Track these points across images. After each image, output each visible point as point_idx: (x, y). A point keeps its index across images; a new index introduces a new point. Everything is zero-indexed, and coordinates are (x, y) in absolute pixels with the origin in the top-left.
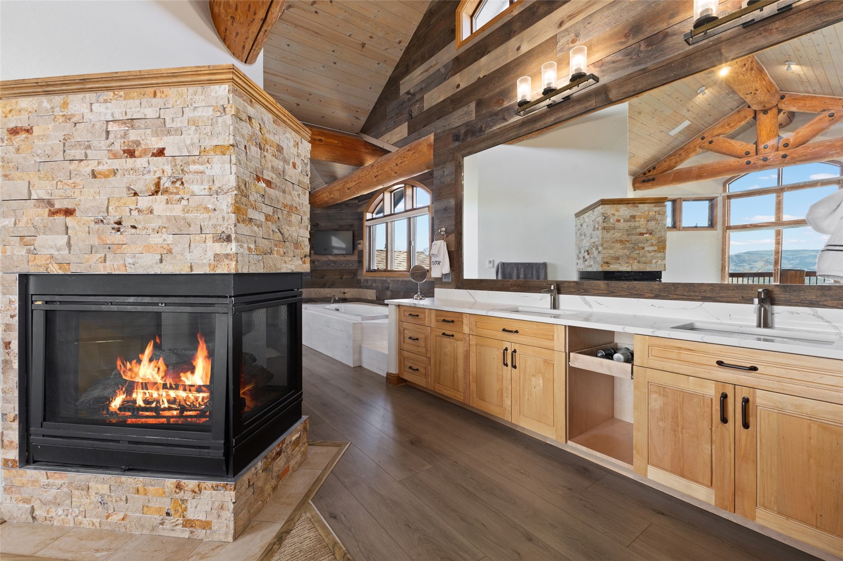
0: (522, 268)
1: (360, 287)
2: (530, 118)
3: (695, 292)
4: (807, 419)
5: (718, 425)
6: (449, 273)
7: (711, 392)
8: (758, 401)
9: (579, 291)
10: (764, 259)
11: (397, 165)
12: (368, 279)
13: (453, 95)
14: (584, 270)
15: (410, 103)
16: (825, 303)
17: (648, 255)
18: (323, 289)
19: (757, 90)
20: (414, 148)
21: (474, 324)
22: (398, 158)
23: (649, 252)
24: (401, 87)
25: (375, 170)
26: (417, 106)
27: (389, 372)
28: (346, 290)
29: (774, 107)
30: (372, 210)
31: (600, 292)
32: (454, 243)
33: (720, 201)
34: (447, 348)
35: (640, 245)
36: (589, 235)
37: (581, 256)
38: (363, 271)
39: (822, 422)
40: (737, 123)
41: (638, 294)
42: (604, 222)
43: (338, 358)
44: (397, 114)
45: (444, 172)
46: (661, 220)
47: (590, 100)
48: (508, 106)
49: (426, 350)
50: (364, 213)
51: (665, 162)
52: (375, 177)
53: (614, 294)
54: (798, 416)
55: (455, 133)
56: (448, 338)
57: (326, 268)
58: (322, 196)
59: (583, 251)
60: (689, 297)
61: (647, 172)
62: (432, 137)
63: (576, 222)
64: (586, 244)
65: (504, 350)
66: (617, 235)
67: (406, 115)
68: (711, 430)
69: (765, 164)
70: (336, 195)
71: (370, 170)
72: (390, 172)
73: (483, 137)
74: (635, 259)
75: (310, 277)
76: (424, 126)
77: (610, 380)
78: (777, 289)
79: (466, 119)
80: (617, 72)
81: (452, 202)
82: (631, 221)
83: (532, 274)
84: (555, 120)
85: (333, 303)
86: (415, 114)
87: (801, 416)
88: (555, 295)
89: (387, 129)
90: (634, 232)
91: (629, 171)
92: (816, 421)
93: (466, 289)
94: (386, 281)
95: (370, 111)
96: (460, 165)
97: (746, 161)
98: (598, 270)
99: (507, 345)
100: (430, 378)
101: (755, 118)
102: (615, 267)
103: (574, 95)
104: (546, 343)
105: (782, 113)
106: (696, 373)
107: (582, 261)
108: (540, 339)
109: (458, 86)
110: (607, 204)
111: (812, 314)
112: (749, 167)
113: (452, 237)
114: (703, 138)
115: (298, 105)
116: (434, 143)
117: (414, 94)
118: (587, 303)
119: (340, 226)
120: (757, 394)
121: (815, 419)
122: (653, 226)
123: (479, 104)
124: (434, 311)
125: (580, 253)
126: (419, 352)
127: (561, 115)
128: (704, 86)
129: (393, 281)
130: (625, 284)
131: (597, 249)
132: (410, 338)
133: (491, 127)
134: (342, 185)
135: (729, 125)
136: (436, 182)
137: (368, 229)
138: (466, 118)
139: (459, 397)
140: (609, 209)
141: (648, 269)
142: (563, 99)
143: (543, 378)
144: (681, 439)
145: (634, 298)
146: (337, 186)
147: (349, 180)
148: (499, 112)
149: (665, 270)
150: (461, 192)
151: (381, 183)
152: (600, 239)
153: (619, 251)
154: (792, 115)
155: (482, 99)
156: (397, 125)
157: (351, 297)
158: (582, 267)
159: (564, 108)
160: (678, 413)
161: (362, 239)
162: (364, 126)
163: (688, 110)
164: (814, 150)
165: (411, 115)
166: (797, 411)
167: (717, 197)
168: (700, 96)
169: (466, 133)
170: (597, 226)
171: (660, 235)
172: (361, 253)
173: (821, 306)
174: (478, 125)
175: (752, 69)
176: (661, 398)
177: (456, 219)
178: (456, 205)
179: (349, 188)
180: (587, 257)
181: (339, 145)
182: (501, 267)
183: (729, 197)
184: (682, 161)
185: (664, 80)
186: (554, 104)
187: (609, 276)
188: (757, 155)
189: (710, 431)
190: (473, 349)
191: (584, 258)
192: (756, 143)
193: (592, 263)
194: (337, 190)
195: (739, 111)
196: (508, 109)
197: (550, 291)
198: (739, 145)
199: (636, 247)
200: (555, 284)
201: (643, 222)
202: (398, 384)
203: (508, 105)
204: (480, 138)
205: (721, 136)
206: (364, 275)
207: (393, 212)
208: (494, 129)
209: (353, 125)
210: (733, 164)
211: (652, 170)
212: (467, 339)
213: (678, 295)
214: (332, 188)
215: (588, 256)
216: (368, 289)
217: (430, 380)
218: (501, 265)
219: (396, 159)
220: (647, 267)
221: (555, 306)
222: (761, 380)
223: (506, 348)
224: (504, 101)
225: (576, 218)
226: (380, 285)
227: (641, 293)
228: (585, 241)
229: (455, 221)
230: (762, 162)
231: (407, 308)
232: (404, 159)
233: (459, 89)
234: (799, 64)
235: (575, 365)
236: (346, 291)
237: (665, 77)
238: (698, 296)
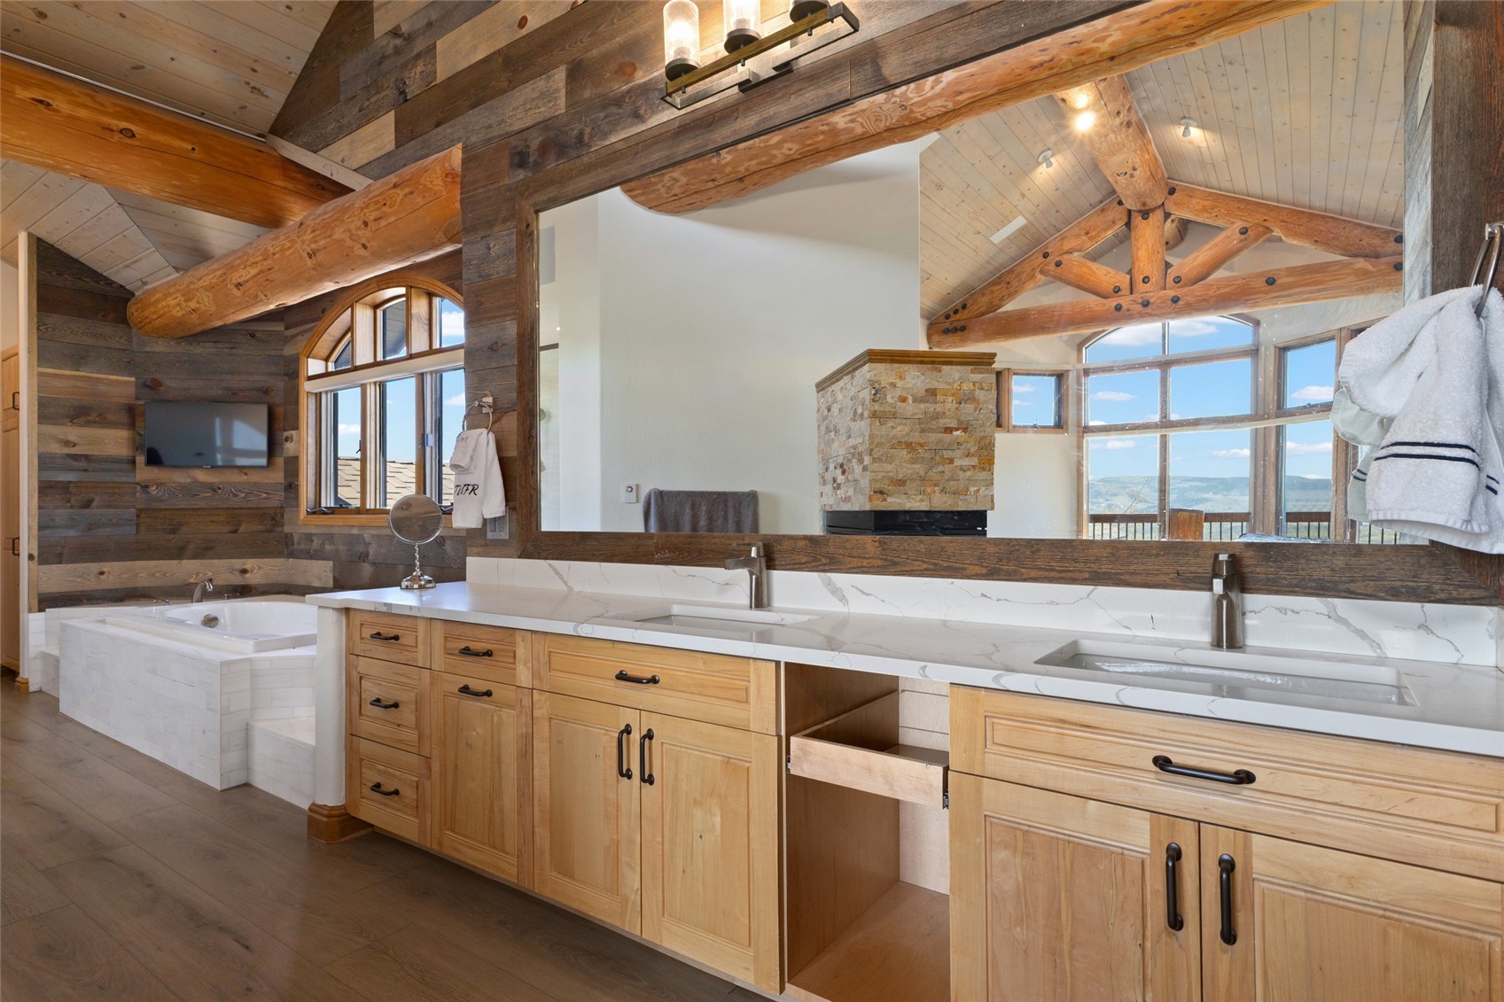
0: (703, 503)
1: (291, 555)
2: (699, 115)
3: (1075, 561)
4: (1375, 915)
5: (1160, 936)
6: (503, 517)
7: (1139, 839)
8: (1258, 865)
9: (816, 560)
10: (1127, 490)
11: (366, 224)
12: (313, 532)
13: (510, 46)
14: (835, 508)
15: (402, 61)
16: (1352, 586)
17: (961, 474)
18: (176, 562)
19: (1135, 169)
20: (409, 180)
21: (544, 659)
22: (367, 206)
23: (962, 469)
24: (376, 15)
25: (308, 237)
26: (419, 69)
27: (319, 802)
28: (249, 563)
29: (1159, 207)
30: (325, 353)
31: (865, 563)
32: (515, 436)
33: (1072, 377)
34: (474, 730)
35: (947, 454)
36: (844, 431)
37: (829, 476)
38: (298, 512)
39: (1412, 923)
40: (1099, 233)
41: (951, 567)
42: (874, 401)
43: (180, 766)
44: (367, 88)
45: (489, 248)
46: (985, 402)
47: (839, 78)
48: (645, 83)
49: (420, 736)
50: (303, 359)
51: (983, 295)
52: (310, 256)
53: (898, 568)
54: (1355, 906)
55: (516, 147)
56: (479, 701)
57: (184, 505)
58: (164, 303)
59: (832, 466)
60: (1064, 575)
61: (951, 313)
62: (456, 154)
63: (818, 402)
64: (839, 450)
65: (622, 732)
66: (901, 430)
67: (390, 93)
68: (1142, 946)
69: (1146, 310)
70: (206, 302)
71: (294, 237)
72: (349, 243)
73: (586, 159)
74: (935, 485)
75: (132, 529)
76: (438, 125)
77: (890, 810)
78: (1250, 553)
79: (543, 112)
80: (900, 11)
81: (511, 329)
82: (928, 402)
83: (726, 518)
84: (758, 124)
85: (200, 600)
86: (413, 89)
87: (1361, 908)
88: (761, 571)
89: (341, 127)
90: (933, 425)
91: (922, 309)
92: (1401, 921)
93: (546, 559)
94: (359, 537)
95: (295, 77)
96: (529, 231)
97: (1115, 303)
98: (862, 509)
99: (630, 717)
100: (429, 815)
101: (1128, 224)
102: (898, 500)
103: (804, 62)
104: (729, 711)
105: (1170, 220)
106: (1102, 790)
107: (831, 488)
108: (713, 700)
109: (523, 22)
110: (881, 361)
111: (1326, 613)
112: (1120, 315)
113: (511, 422)
114: (1046, 255)
115: (42, 15)
116: (463, 169)
117: (409, 35)
118: (836, 591)
119: (228, 389)
120: (1254, 848)
121: (1396, 916)
122: (970, 414)
123: (576, 73)
124: (438, 627)
125: (827, 470)
126: (400, 741)
127: (771, 111)
128: (1049, 149)
129: (378, 536)
130: (922, 542)
131: (861, 461)
132: (377, 702)
133: (605, 135)
134: (218, 273)
135: (1087, 233)
136: (468, 274)
137: (312, 402)
138: (542, 109)
139: (505, 868)
140: (883, 372)
141: (962, 507)
142: (776, 69)
143: (722, 809)
144: (1068, 975)
145: (943, 577)
146: (206, 275)
147: (238, 262)
148: (623, 96)
149: (993, 509)
150: (531, 304)
151: (328, 275)
152: (867, 438)
153: (902, 465)
154: (1184, 227)
155: (581, 60)
156: (366, 117)
157: (263, 581)
158: (831, 502)
159: (779, 95)
160: (1060, 903)
161: (296, 427)
162: (280, 115)
163: (1023, 196)
164: (1218, 293)
165: (403, 93)
166: (1349, 892)
167: (1068, 371)
168: (1043, 169)
169: (544, 148)
170: (859, 411)
171: (983, 434)
172: (293, 465)
173: (1343, 594)
174: (572, 130)
175: (1129, 124)
176: (1018, 861)
177: (520, 376)
178: (521, 336)
179: (239, 284)
180: (841, 479)
181: (195, 155)
182: (656, 501)
183: (1087, 372)
184: (1012, 295)
185: (1004, 37)
186: (754, 82)
187: (886, 523)
188: (1131, 293)
189: (1139, 950)
190: (542, 730)
191: (835, 480)
192: (1130, 272)
193: (851, 492)
194: (205, 288)
195: (1103, 210)
196: (646, 89)
197: (747, 562)
198: (1106, 274)
199: (937, 458)
200: (760, 544)
201: (950, 404)
202: (344, 836)
203: (646, 79)
204: (578, 162)
205: (1076, 254)
206: (300, 521)
207: (380, 358)
208: (613, 140)
209: (243, 108)
210: (1096, 308)
211: (961, 310)
212: (526, 702)
213: (1040, 569)
214: (191, 283)
215: (843, 477)
216: (312, 558)
217: (429, 822)
218: (656, 496)
219: (362, 209)
220: (960, 503)
221: (760, 599)
222: (1261, 807)
223: (628, 726)
224: (635, 69)
225: (818, 392)
226: (345, 548)
227: (958, 565)
228: (836, 443)
229: (519, 380)
230: (1139, 307)
231: (367, 618)
232: (385, 209)
233: (524, 32)
234: (1202, 126)
235: (802, 770)
236: (248, 566)
237: (1006, 29)
238: (1082, 572)
